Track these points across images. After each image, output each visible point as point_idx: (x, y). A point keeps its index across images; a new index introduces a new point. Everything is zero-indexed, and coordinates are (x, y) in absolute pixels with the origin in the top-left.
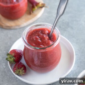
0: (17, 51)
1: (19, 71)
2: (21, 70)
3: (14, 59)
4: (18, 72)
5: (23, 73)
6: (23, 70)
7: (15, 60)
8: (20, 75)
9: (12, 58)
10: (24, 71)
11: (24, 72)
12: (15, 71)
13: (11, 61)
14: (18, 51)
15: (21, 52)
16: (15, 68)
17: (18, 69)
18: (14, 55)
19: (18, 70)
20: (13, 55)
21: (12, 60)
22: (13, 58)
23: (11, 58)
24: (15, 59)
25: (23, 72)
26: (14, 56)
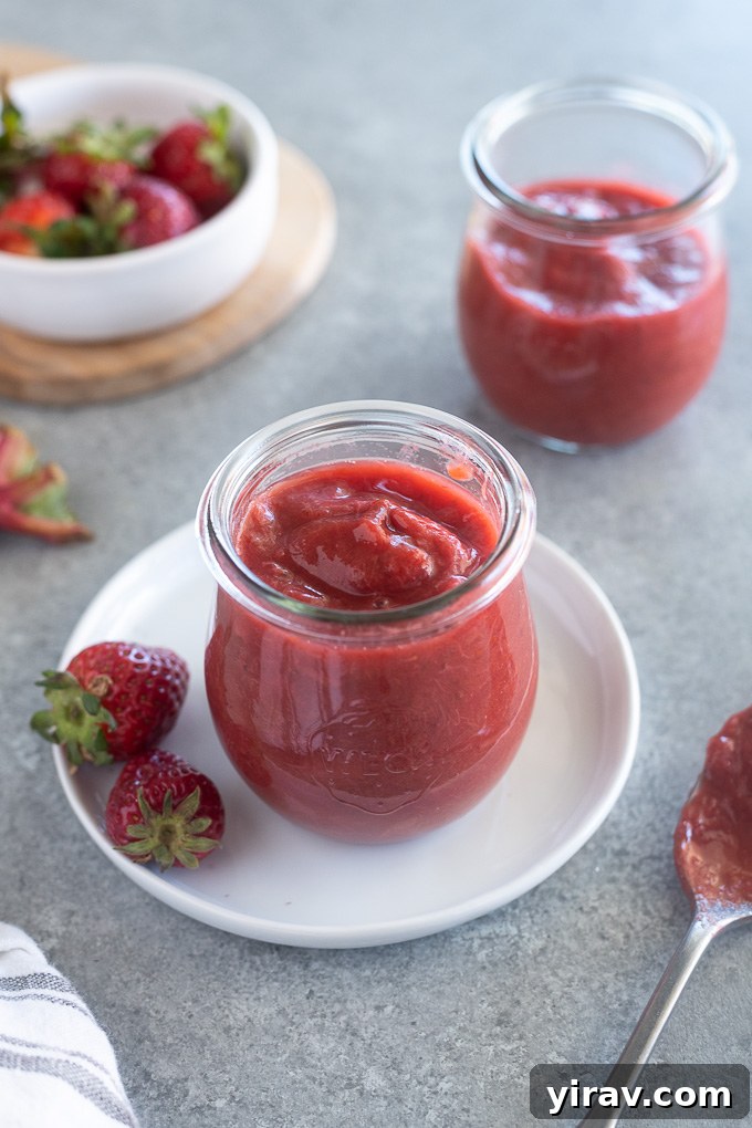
0: (132, 658)
1: (167, 833)
2: (178, 823)
3: (104, 727)
4: (153, 842)
5: (204, 844)
6: (200, 814)
7: (114, 735)
8: (177, 863)
9: (88, 719)
10: (206, 822)
11: (206, 834)
12: (131, 831)
13: (79, 746)
14: (146, 660)
15: (165, 671)
16: (124, 811)
17: (158, 807)
18: (110, 690)
19: (158, 822)
20: (102, 689)
21: (87, 730)
22: (94, 714)
23: (75, 715)
24: (112, 723)
25: (198, 835)
26: (110, 703)
